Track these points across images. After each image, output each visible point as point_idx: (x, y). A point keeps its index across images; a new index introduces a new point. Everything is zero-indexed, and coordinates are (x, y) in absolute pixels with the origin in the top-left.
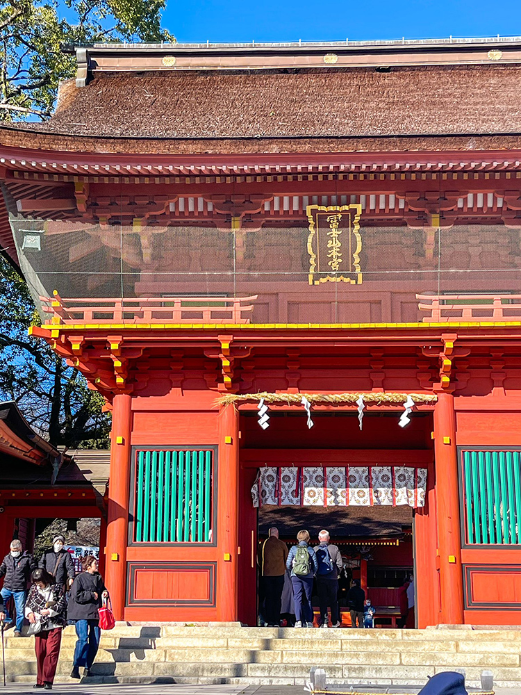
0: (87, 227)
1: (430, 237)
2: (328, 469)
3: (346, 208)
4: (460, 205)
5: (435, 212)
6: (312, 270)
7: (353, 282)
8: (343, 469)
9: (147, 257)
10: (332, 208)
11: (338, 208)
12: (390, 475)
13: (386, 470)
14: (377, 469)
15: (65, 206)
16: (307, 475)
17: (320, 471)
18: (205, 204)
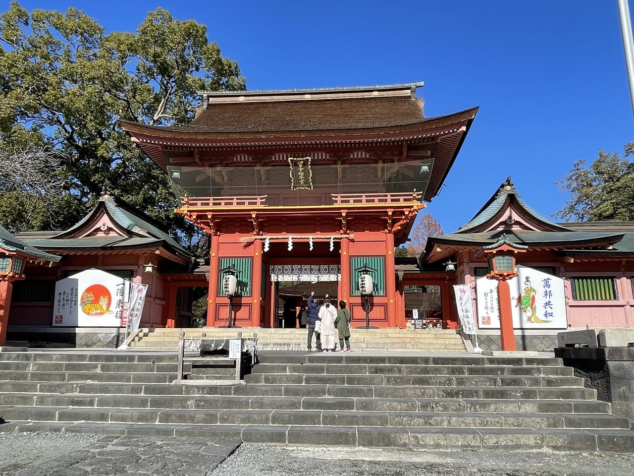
0: (201, 169)
1: (339, 170)
2: (302, 266)
3: (305, 159)
4: (352, 157)
5: (339, 160)
6: (292, 184)
7: (309, 189)
8: (309, 266)
9: (226, 180)
10: (299, 159)
11: (301, 159)
12: (328, 268)
13: (326, 267)
14: (322, 266)
15: (188, 160)
16: (294, 268)
17: (300, 267)
18: (248, 158)
